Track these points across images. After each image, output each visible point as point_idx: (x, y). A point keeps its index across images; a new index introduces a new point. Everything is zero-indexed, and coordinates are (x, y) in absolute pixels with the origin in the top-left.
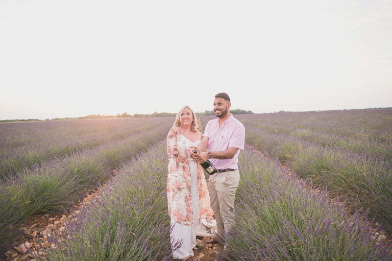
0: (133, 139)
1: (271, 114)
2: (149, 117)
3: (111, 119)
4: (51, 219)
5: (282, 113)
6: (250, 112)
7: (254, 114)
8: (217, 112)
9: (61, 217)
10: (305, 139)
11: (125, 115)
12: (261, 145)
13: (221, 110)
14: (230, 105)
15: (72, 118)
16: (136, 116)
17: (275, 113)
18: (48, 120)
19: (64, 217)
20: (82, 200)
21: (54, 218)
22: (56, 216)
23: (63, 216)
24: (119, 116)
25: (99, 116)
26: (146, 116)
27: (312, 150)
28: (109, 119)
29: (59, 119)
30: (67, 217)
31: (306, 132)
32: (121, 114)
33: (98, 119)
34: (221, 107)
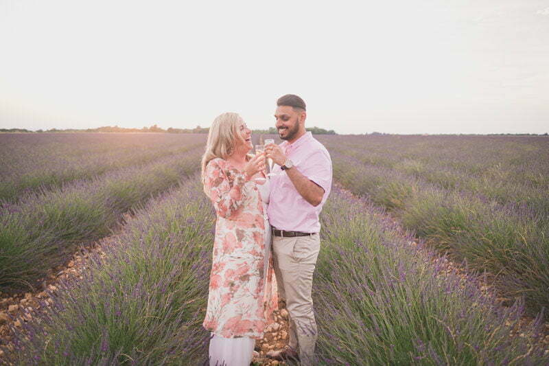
0: (160, 166)
1: (361, 136)
2: (189, 133)
3: (134, 133)
4: (5, 300)
5: (376, 136)
6: (332, 133)
7: (337, 135)
8: (281, 131)
9: (23, 297)
10: (416, 175)
11: (154, 129)
12: (353, 182)
13: (287, 128)
14: (304, 117)
15: (77, 130)
16: (170, 130)
17: (366, 135)
18: (41, 131)
19: (28, 296)
20: (66, 265)
21: (11, 298)
22: (15, 296)
23: (26, 294)
24: (145, 130)
25: (116, 129)
26: (186, 131)
27: (434, 196)
28: (131, 133)
29: (58, 131)
30: (33, 296)
31: (418, 165)
32: (149, 127)
33: (115, 133)
34: (287, 123)
